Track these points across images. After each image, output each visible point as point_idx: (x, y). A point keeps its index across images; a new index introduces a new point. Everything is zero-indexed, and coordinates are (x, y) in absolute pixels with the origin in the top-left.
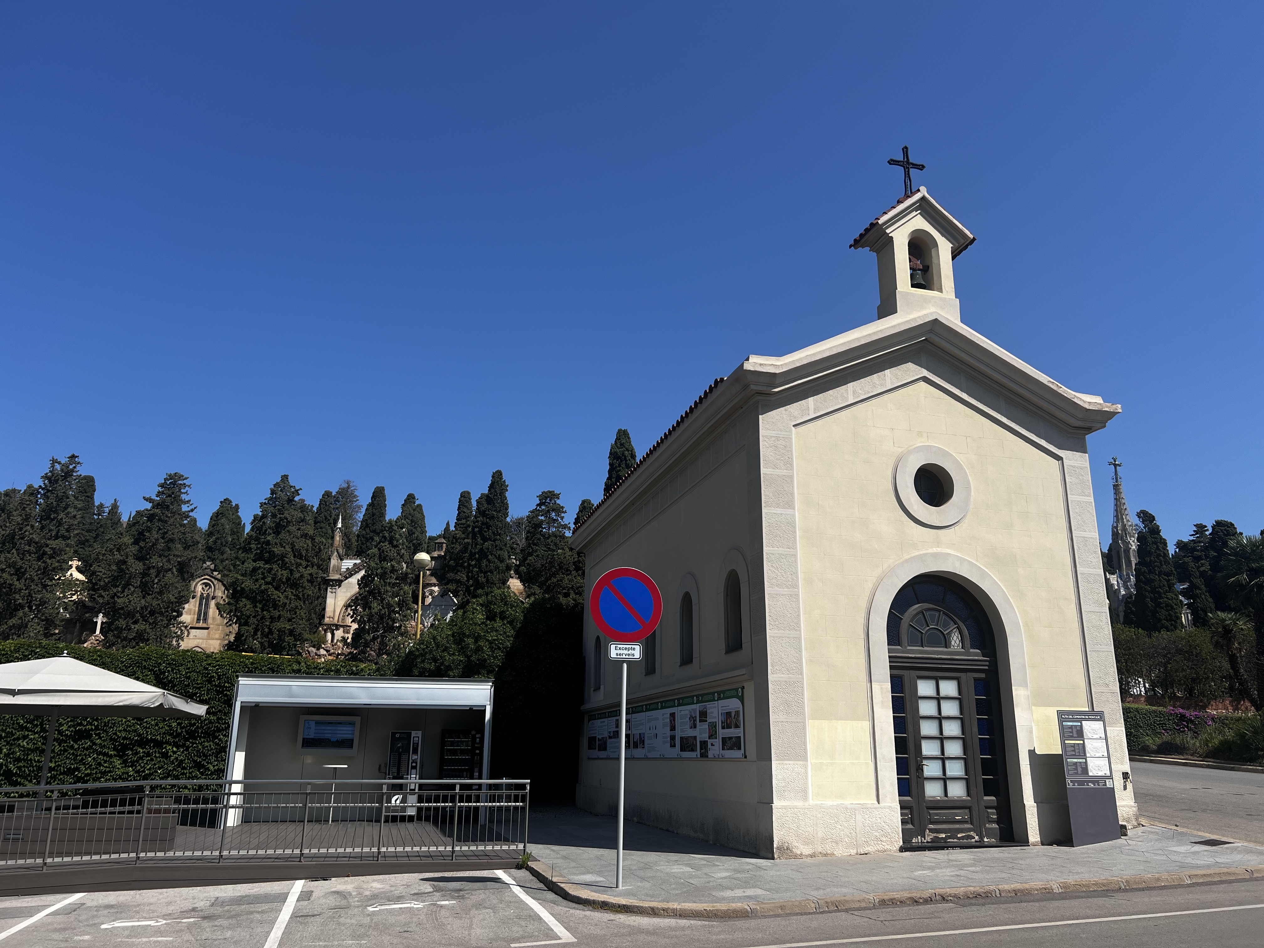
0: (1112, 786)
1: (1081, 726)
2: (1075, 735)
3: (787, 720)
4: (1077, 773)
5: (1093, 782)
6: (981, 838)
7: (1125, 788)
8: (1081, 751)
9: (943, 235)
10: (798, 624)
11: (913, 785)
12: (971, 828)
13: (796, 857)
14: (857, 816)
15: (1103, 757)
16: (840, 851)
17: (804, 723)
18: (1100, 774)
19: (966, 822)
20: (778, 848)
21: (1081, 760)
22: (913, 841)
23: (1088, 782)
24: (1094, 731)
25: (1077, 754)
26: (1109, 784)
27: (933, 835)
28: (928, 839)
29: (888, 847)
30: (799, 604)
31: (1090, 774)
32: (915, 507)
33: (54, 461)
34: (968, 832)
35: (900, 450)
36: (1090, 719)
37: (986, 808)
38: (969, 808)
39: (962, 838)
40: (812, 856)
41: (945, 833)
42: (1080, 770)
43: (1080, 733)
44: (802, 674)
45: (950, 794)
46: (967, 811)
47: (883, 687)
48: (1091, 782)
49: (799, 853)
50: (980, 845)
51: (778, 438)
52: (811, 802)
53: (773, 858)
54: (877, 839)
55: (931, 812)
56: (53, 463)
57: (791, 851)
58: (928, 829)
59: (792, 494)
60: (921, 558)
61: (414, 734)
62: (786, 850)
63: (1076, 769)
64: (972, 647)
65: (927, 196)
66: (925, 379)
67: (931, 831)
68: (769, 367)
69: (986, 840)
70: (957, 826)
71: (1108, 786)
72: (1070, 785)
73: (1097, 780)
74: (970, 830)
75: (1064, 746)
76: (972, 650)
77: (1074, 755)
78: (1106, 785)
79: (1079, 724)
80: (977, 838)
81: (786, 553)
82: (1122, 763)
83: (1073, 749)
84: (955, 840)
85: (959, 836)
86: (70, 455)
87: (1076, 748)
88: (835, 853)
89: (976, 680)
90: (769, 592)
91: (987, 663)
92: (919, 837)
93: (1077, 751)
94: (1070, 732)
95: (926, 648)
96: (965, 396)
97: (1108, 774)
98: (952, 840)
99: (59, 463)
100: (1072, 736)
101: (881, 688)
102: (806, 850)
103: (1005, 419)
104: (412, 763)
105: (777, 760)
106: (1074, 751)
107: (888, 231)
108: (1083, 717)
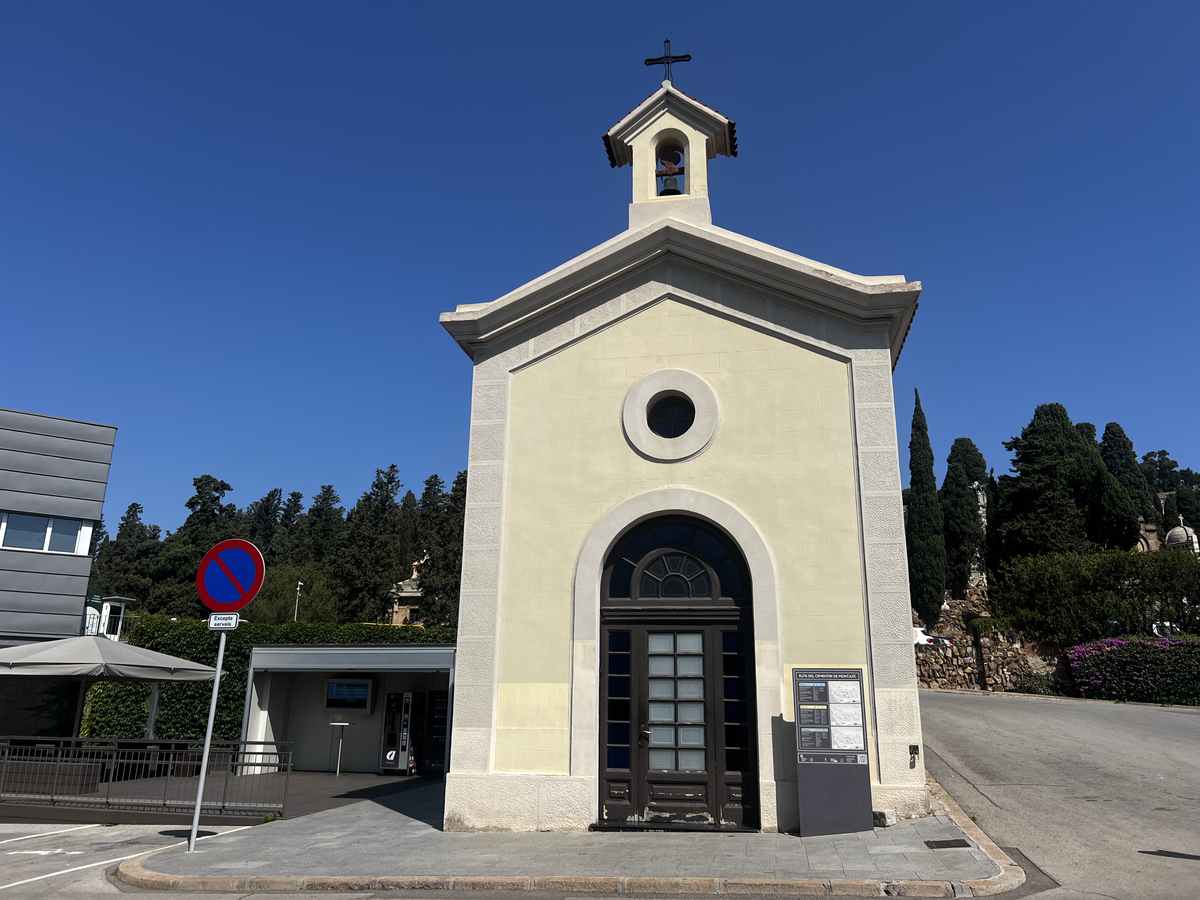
0: (866, 763)
1: (826, 688)
2: (816, 698)
3: (473, 684)
4: (814, 746)
5: (838, 758)
6: (717, 819)
7: (912, 765)
8: (825, 719)
9: (695, 128)
10: (495, 581)
11: (634, 755)
12: (706, 808)
13: (467, 829)
14: (541, 789)
15: (856, 725)
16: (518, 827)
17: (491, 687)
18: (849, 747)
19: (699, 800)
20: (448, 820)
21: (821, 730)
22: (628, 820)
23: (829, 757)
24: (845, 694)
25: (816, 722)
26: (861, 760)
27: (653, 814)
28: (646, 818)
29: (575, 825)
30: (498, 560)
31: (834, 747)
32: (644, 442)
33: (379, 472)
34: (699, 812)
35: (633, 380)
36: (840, 678)
37: (727, 785)
38: (704, 784)
39: (692, 819)
40: (484, 830)
41: (669, 813)
42: (818, 741)
43: (823, 696)
44: (494, 634)
45: (682, 766)
46: (702, 788)
47: (587, 644)
48: (833, 757)
49: (471, 825)
50: (716, 829)
51: (491, 387)
52: (492, 771)
53: (442, 830)
54: (563, 815)
55: (655, 787)
56: (378, 473)
57: (462, 823)
58: (648, 807)
59: (502, 444)
60: (647, 497)
61: (405, 696)
62: (458, 823)
63: (814, 740)
64: (723, 595)
65: (672, 89)
66: (670, 296)
67: (652, 808)
68: (466, 315)
69: (723, 822)
70: (688, 805)
71: (860, 762)
72: (802, 759)
73: (842, 755)
74: (703, 810)
75: (798, 712)
76: (721, 599)
77: (811, 723)
78: (857, 762)
79: (824, 685)
80: (711, 820)
81: (489, 506)
82: (911, 733)
83: (811, 715)
84: (682, 821)
85: (687, 816)
86: (390, 466)
87: (815, 714)
88: (512, 828)
89: (726, 634)
90: (467, 550)
91: (738, 613)
92: (636, 815)
93: (816, 718)
94: (809, 695)
95: (662, 599)
96: (719, 307)
97: (861, 746)
98: (678, 821)
99: (383, 473)
100: (812, 700)
101: (585, 646)
102: (480, 824)
103: (772, 324)
104: (404, 722)
105: (458, 726)
106: (813, 718)
107: (625, 141)
108: (830, 676)
